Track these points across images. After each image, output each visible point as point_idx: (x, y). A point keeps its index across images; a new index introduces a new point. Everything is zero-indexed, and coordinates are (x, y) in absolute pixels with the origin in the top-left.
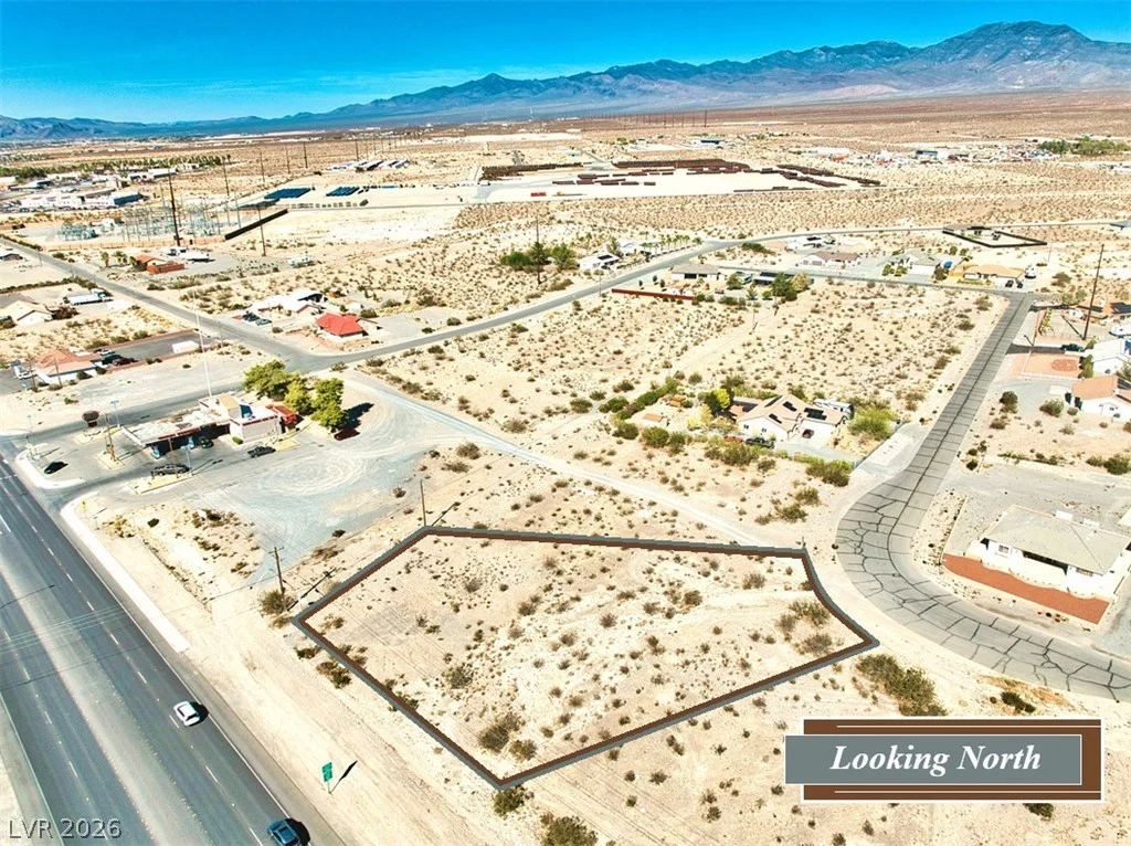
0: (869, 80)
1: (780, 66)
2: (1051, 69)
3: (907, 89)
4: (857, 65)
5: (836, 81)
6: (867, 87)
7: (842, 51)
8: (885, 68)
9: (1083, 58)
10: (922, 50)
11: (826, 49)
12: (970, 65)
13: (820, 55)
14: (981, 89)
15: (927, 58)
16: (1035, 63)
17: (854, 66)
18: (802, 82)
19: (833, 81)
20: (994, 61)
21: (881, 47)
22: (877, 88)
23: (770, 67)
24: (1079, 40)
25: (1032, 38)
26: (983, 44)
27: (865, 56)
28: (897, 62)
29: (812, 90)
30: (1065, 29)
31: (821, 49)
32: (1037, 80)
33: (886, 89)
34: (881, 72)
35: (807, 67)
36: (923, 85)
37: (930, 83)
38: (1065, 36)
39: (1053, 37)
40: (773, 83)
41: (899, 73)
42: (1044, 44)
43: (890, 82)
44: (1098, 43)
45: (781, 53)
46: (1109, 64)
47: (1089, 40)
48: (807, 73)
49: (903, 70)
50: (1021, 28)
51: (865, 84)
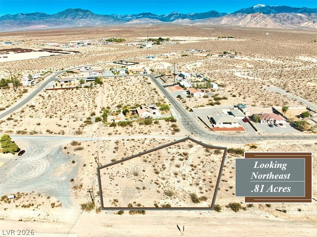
0: (39, 24)
1: (9, 19)
2: (87, 21)
3: (51, 26)
4: (34, 19)
5: (29, 24)
6: (39, 25)
7: (28, 15)
8: (43, 20)
9: (95, 18)
10: (52, 15)
11: (22, 14)
12: (67, 20)
13: (21, 16)
14: (72, 26)
15: (54, 18)
16: (83, 19)
17: (33, 19)
18: (18, 24)
19: (28, 24)
20: (73, 19)
21: (39, 14)
22: (43, 26)
23: (5, 19)
24: (93, 14)
25: (81, 13)
26: (69, 14)
27: (35, 16)
28: (46, 18)
29: (22, 26)
30: (88, 11)
31: (21, 14)
32: (85, 24)
33: (45, 26)
34: (41, 21)
35: (18, 19)
36: (56, 25)
37: (57, 24)
38: (89, 12)
39: (86, 13)
40: (8, 25)
41: (47, 22)
42: (84, 14)
43: (46, 24)
44: (97, 15)
45: (7, 15)
46: (101, 20)
47: (94, 14)
48: (18, 22)
49: (48, 21)
50: (77, 10)
51: (38, 25)
